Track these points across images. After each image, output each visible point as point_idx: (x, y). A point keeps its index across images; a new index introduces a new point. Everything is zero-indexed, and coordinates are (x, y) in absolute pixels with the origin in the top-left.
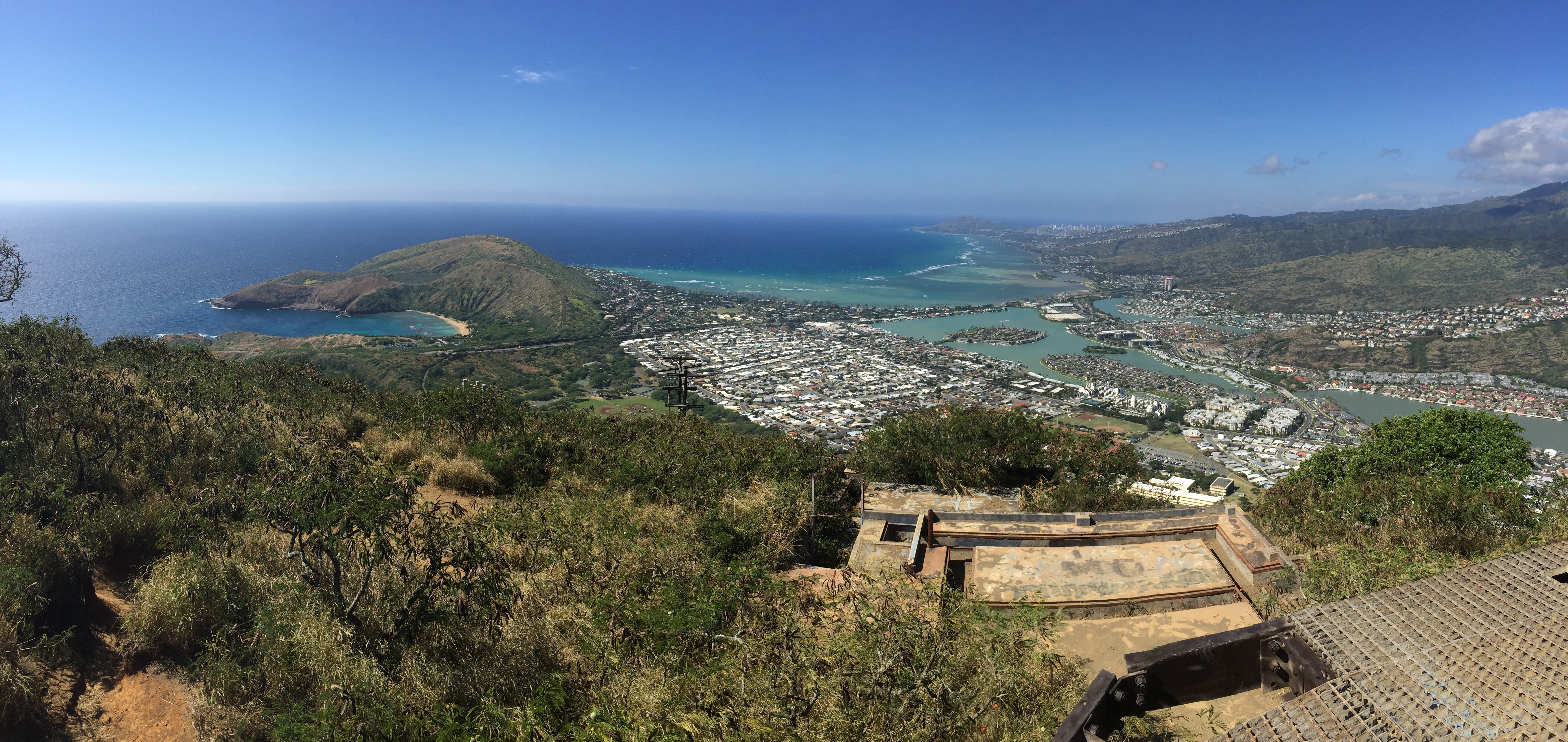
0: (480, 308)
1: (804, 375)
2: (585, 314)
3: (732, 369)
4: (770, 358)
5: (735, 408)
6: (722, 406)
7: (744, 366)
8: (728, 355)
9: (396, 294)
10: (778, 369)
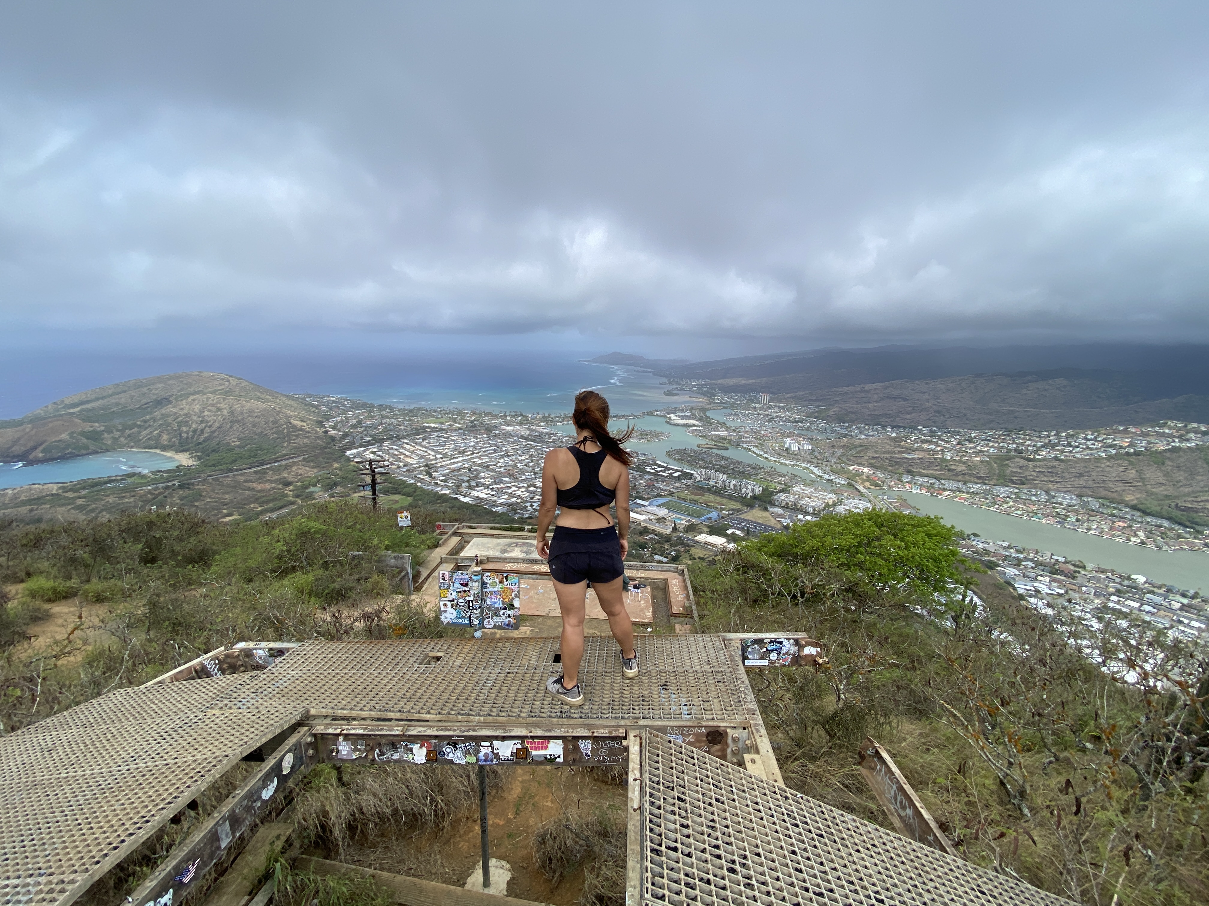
0: (202, 438)
1: (499, 464)
2: (309, 432)
3: (444, 463)
4: (473, 453)
5: (447, 492)
6: (437, 492)
7: (452, 461)
8: (440, 453)
9: (95, 436)
10: (480, 462)
